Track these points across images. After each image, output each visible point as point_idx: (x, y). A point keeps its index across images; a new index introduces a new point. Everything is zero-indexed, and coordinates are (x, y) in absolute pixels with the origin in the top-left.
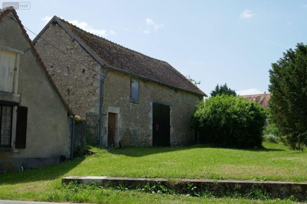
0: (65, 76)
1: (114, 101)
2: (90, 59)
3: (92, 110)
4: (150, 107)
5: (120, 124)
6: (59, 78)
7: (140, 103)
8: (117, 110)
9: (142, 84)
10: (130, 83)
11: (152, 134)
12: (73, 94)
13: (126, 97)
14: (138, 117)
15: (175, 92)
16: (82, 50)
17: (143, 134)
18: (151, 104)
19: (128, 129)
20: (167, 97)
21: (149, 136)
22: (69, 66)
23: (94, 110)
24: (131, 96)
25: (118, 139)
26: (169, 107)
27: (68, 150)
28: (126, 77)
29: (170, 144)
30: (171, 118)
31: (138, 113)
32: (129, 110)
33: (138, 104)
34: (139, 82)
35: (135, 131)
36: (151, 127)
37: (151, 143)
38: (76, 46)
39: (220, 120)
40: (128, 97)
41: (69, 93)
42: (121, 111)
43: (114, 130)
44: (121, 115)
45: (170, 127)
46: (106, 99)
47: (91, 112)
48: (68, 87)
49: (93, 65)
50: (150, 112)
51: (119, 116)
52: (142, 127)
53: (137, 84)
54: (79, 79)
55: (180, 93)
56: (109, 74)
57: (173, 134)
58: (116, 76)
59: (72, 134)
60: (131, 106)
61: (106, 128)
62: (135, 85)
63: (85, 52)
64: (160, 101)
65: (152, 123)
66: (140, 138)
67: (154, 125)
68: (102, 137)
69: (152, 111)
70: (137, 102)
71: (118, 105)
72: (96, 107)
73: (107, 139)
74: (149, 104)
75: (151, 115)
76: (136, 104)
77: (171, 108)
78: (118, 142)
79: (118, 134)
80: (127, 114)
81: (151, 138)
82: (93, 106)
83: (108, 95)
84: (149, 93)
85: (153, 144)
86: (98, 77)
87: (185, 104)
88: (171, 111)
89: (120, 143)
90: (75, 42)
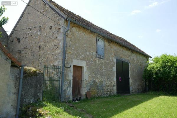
0: (38, 35)
1: (80, 55)
2: (56, 15)
3: (56, 63)
4: (114, 62)
5: (86, 76)
6: (34, 37)
7: (105, 59)
8: (83, 64)
9: (107, 43)
10: (96, 41)
11: (116, 85)
12: (43, 49)
13: (92, 53)
14: (104, 71)
15: (131, 53)
16: (50, 10)
17: (109, 85)
18: (115, 60)
19: (94, 81)
20: (126, 56)
21: (114, 86)
22: (41, 26)
23: (58, 63)
24: (97, 52)
25: (84, 91)
26: (128, 63)
27: (12, 110)
28: (91, 35)
29: (130, 92)
30: (130, 72)
31: (104, 67)
32: (96, 65)
33: (104, 59)
34: (104, 41)
35: (101, 83)
36: (115, 79)
37: (115, 92)
38: (47, 8)
39: (170, 72)
40: (95, 53)
41: (40, 49)
42: (87, 64)
43: (80, 82)
44: (88, 68)
45: (129, 78)
46: (70, 52)
47: (55, 64)
48: (40, 44)
49: (58, 20)
50: (114, 67)
51: (85, 70)
52: (108, 79)
53: (103, 43)
54: (47, 36)
55: (135, 54)
56: (74, 29)
57: (131, 83)
58: (82, 32)
59: (18, 89)
60: (97, 61)
61: (70, 81)
62: (101, 43)
63: (53, 10)
64: (122, 58)
65: (116, 75)
66: (106, 88)
67: (117, 77)
68: (65, 90)
69: (115, 66)
70: (103, 58)
71: (84, 59)
72: (59, 59)
73: (71, 91)
74: (113, 60)
75: (115, 69)
76: (101, 60)
77: (129, 64)
78: (84, 93)
79: (85, 86)
80: (94, 67)
81: (115, 88)
82: (56, 59)
83: (73, 48)
84: (113, 51)
85: (117, 93)
86: (62, 30)
87: (139, 62)
88: (130, 67)
89: (86, 94)
90: (46, 5)
